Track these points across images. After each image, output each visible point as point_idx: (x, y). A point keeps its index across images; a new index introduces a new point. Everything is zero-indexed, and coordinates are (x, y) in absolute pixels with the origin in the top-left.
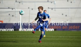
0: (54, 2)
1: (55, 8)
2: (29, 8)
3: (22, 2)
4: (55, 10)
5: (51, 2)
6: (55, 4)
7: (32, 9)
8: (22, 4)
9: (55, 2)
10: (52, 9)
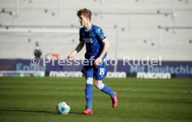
0: (172, 14)
1: (174, 28)
2: (115, 27)
3: (101, 13)
4: (174, 33)
5: (166, 15)
6: (173, 18)
7: (123, 30)
8: (102, 17)
9: (175, 15)
10: (167, 29)
